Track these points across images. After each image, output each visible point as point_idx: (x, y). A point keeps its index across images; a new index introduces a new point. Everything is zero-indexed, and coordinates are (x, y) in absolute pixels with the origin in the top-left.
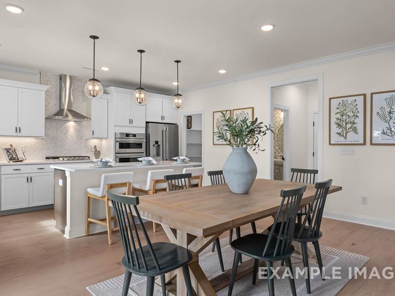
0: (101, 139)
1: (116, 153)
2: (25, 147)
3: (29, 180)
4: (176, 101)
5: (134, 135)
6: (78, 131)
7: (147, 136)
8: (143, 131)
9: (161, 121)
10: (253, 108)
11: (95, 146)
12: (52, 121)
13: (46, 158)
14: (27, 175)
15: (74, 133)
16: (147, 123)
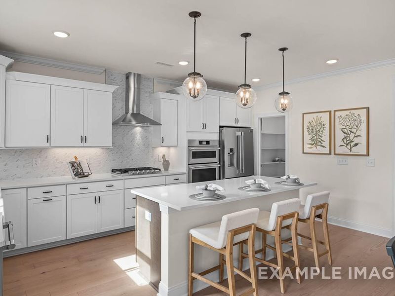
0: (169, 147)
1: (189, 164)
2: (90, 158)
3: (98, 200)
4: (282, 101)
5: (208, 142)
6: (145, 138)
7: (221, 143)
8: (216, 137)
9: (235, 125)
10: (368, 109)
11: (164, 155)
12: (118, 126)
13: (112, 171)
14: (95, 194)
15: (141, 140)
16: (221, 127)
